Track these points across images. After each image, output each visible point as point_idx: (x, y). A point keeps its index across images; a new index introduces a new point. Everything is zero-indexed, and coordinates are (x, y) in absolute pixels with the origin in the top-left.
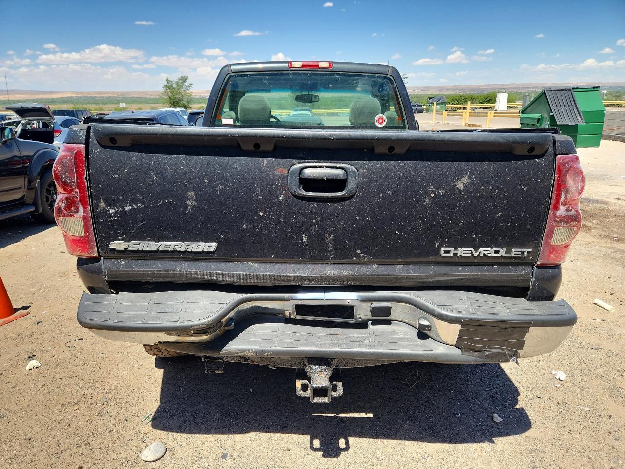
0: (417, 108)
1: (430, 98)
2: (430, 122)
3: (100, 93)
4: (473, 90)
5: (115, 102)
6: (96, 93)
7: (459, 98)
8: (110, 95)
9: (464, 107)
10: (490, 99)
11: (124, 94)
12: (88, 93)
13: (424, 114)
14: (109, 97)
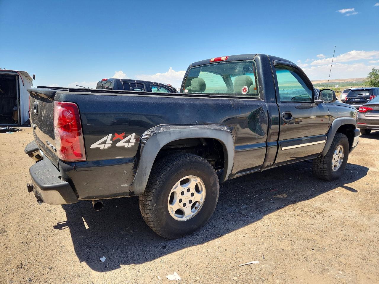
3: (343, 80)
5: (351, 85)
6: (340, 80)
8: (348, 81)
11: (358, 80)
12: (335, 80)
14: (347, 82)
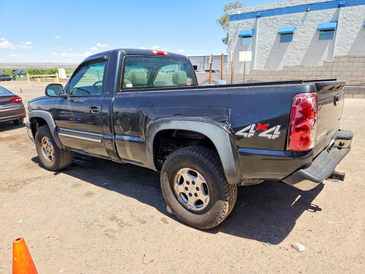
0: (6, 77)
1: (14, 71)
2: (27, 86)
4: (26, 66)
7: (34, 71)
9: (39, 76)
10: (55, 72)
13: (12, 81)
